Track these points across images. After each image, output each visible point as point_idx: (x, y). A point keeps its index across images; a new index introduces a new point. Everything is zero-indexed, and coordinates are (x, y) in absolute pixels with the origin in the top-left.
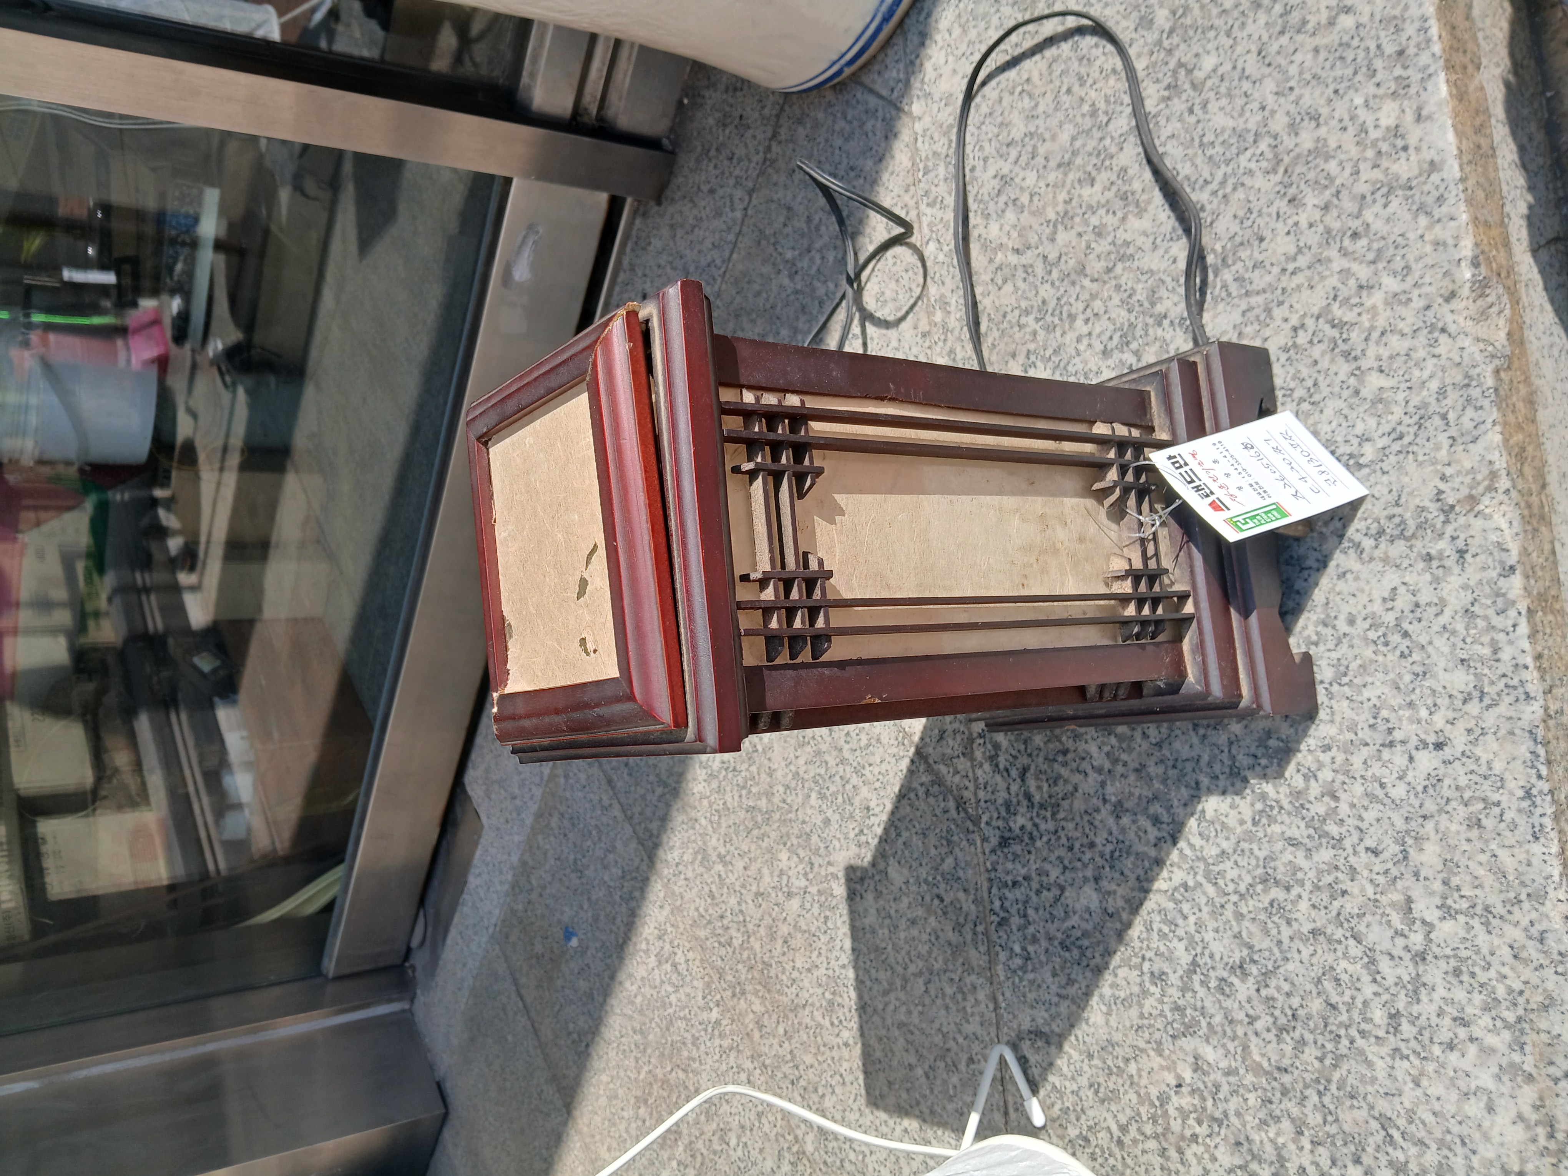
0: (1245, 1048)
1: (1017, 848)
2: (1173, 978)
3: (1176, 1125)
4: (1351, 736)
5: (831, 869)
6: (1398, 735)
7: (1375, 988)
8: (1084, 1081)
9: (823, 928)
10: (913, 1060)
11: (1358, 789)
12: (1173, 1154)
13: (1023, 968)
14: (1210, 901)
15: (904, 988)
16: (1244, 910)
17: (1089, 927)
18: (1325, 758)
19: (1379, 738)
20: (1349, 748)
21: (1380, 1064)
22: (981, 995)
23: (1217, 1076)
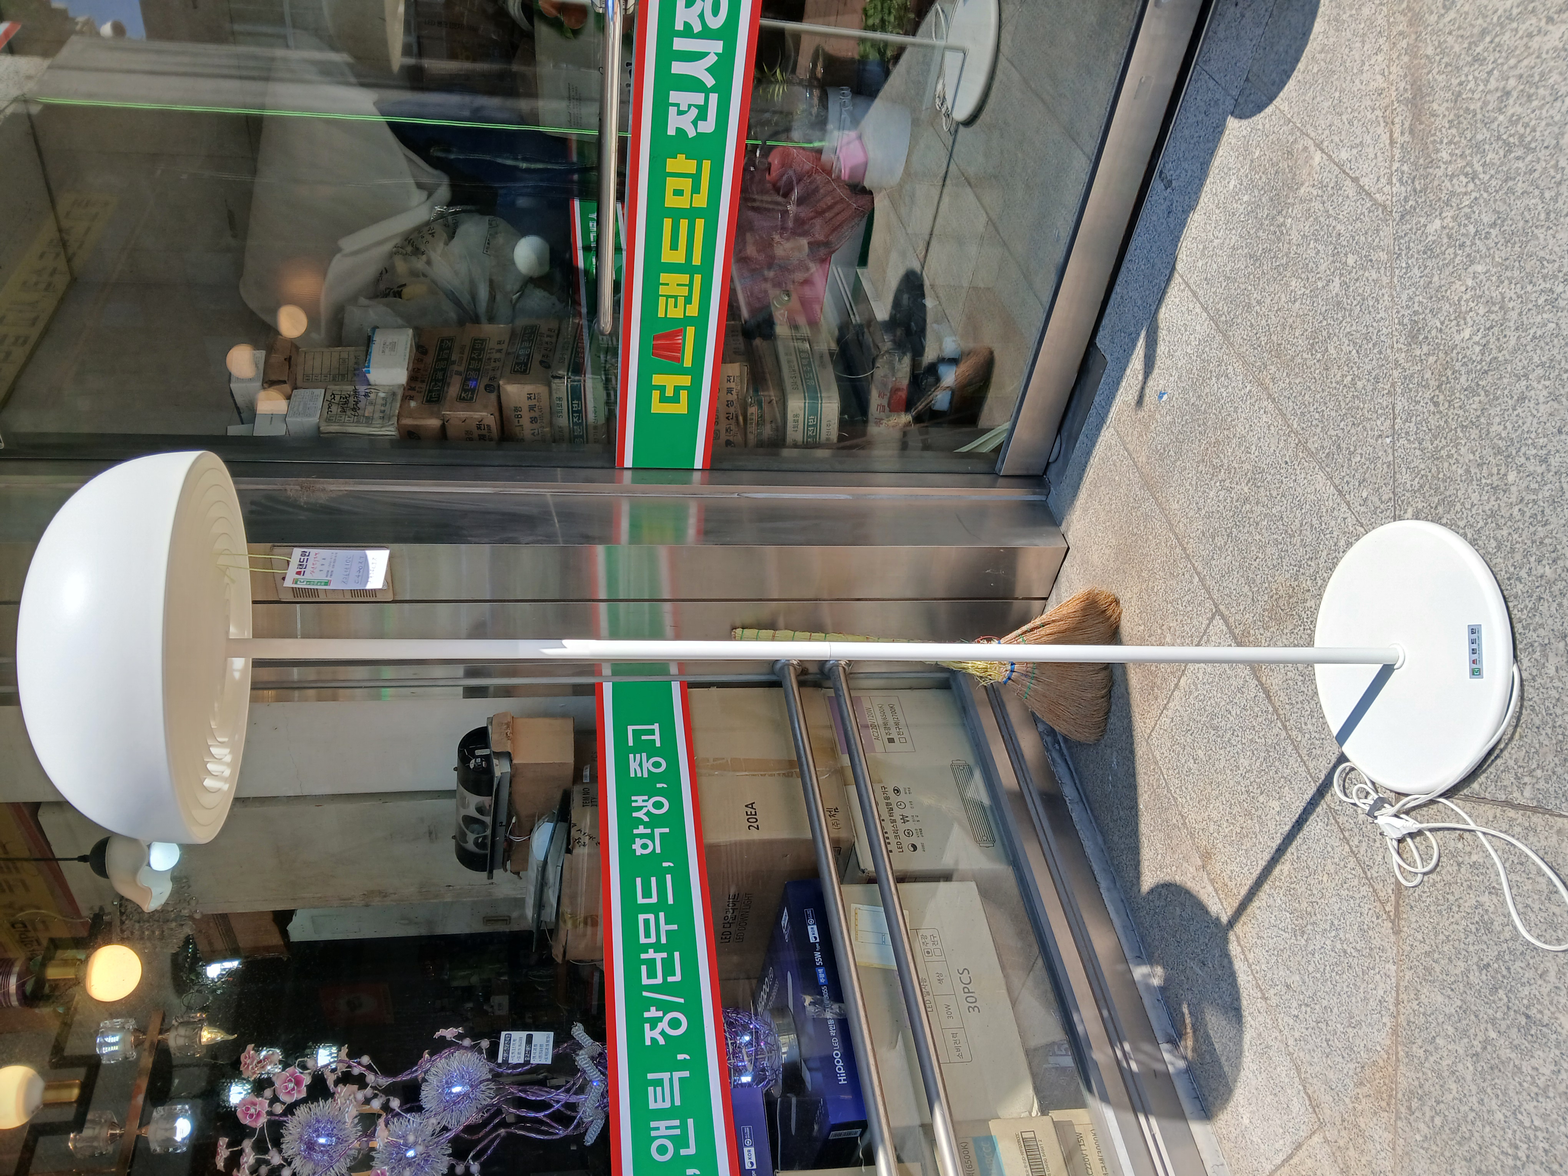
0: (1493, 258)
1: (1408, 217)
2: (1468, 243)
3: (1463, 309)
4: (1543, 102)
5: (1318, 276)
6: (1559, 94)
7: (1543, 205)
8: (1428, 311)
9: (1311, 308)
10: (1351, 348)
11: (1543, 123)
12: (1462, 322)
13: (1406, 273)
14: (1485, 199)
15: (1350, 315)
16: (1497, 197)
17: (1435, 238)
18: (1532, 116)
19: (1553, 98)
20: (1541, 108)
21: (1542, 237)
22: (1386, 297)
23: (1482, 277)
